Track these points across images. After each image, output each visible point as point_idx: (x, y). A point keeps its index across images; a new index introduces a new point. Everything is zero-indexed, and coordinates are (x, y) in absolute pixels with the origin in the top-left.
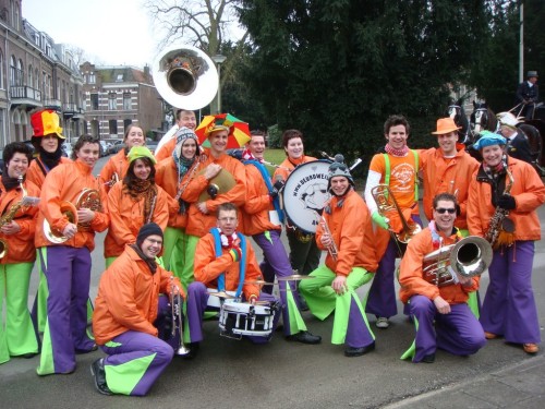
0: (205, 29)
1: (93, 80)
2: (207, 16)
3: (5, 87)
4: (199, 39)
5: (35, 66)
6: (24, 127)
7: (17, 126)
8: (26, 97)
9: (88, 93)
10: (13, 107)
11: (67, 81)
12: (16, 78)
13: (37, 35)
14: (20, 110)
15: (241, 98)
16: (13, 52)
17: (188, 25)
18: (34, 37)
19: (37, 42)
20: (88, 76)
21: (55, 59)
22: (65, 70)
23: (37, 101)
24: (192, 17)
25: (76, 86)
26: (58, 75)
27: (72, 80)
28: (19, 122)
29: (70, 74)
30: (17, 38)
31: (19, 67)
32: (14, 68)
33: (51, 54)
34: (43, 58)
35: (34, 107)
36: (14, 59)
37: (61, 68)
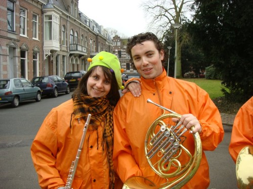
0: (173, 17)
1: (119, 44)
2: (174, 10)
3: (67, 45)
4: (170, 22)
5: (85, 35)
6: (78, 65)
7: (73, 65)
8: (77, 50)
9: (116, 50)
10: (71, 55)
11: (104, 43)
12: (74, 40)
13: (87, 20)
14: (75, 57)
15: (191, 52)
16: (72, 27)
17: (164, 15)
18: (86, 21)
19: (88, 24)
20: (117, 42)
21: (98, 32)
22: (103, 38)
23: (84, 52)
24: (166, 11)
25: (109, 46)
26: (99, 40)
27: (107, 43)
28: (74, 63)
29: (106, 40)
30: (75, 20)
31: (76, 35)
32: (73, 36)
33: (96, 30)
34: (90, 32)
35: (83, 55)
36: (73, 31)
37: (101, 37)
